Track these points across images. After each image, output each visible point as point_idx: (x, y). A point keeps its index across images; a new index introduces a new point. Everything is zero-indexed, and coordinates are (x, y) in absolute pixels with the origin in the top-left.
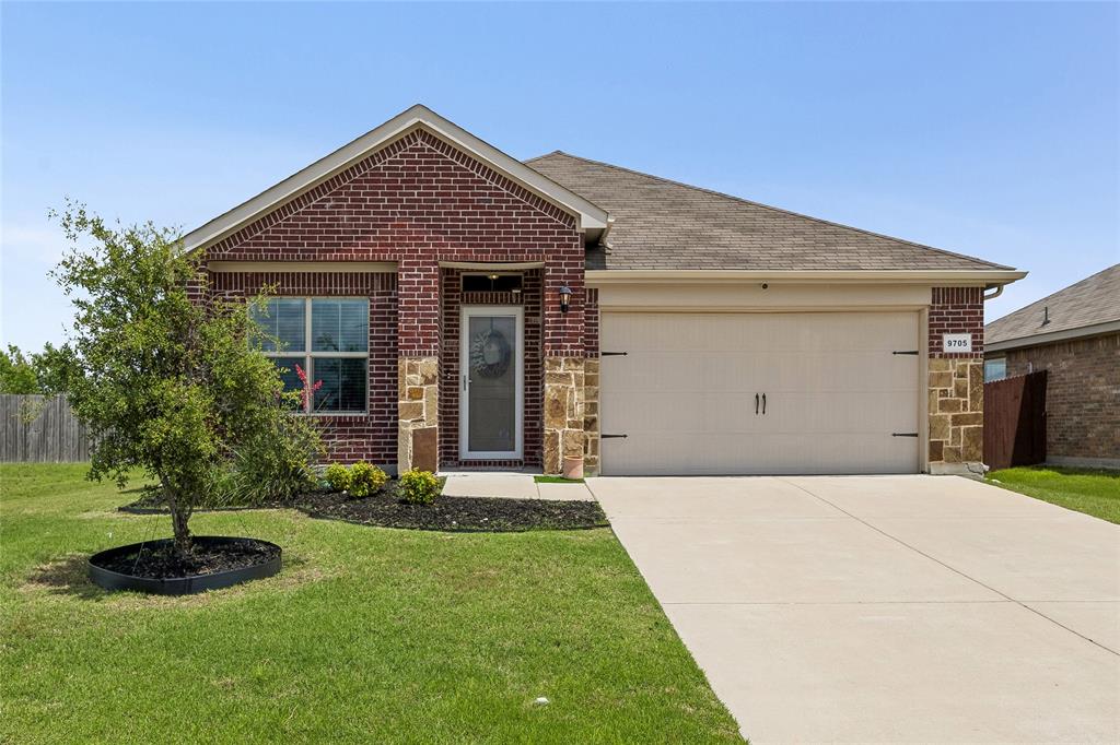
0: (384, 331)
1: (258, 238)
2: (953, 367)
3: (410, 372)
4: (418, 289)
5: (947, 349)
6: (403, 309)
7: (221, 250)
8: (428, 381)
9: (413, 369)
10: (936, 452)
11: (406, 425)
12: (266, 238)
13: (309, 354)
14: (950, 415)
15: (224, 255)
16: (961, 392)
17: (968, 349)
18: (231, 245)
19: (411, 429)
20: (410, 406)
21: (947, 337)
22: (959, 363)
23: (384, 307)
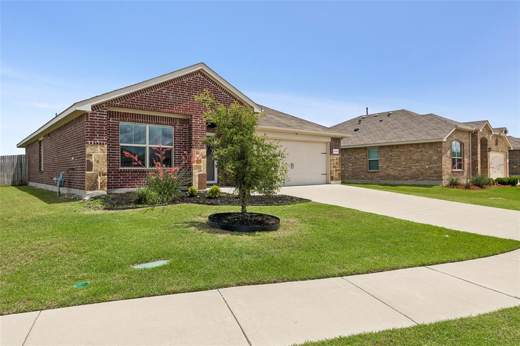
0: (181, 139)
1: (133, 100)
2: (335, 157)
3: (197, 154)
4: (199, 126)
5: (334, 153)
6: (194, 132)
7: (115, 102)
8: (203, 157)
9: (198, 153)
10: (332, 179)
11: (196, 172)
12: (137, 100)
13: (147, 145)
14: (334, 169)
15: (117, 105)
16: (337, 164)
17: (338, 153)
18: (120, 101)
19: (197, 174)
20: (197, 166)
21: (334, 150)
22: (336, 156)
23: (181, 130)
